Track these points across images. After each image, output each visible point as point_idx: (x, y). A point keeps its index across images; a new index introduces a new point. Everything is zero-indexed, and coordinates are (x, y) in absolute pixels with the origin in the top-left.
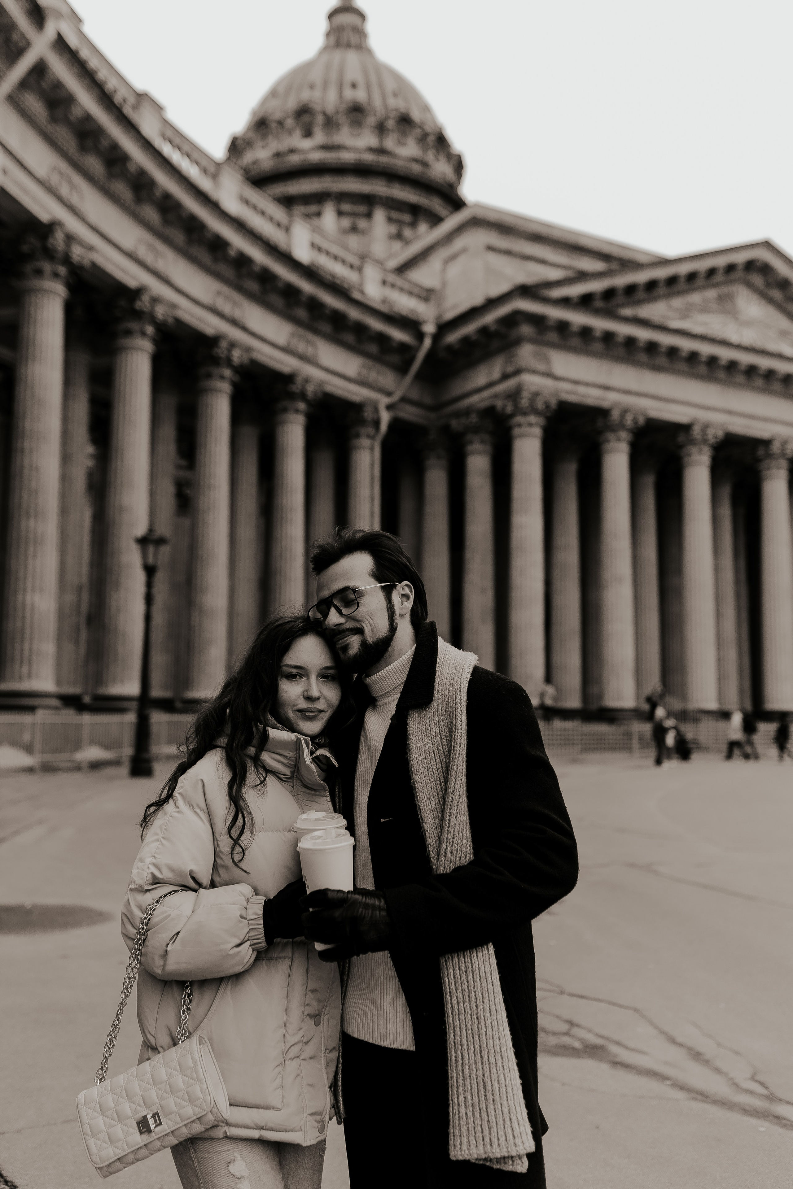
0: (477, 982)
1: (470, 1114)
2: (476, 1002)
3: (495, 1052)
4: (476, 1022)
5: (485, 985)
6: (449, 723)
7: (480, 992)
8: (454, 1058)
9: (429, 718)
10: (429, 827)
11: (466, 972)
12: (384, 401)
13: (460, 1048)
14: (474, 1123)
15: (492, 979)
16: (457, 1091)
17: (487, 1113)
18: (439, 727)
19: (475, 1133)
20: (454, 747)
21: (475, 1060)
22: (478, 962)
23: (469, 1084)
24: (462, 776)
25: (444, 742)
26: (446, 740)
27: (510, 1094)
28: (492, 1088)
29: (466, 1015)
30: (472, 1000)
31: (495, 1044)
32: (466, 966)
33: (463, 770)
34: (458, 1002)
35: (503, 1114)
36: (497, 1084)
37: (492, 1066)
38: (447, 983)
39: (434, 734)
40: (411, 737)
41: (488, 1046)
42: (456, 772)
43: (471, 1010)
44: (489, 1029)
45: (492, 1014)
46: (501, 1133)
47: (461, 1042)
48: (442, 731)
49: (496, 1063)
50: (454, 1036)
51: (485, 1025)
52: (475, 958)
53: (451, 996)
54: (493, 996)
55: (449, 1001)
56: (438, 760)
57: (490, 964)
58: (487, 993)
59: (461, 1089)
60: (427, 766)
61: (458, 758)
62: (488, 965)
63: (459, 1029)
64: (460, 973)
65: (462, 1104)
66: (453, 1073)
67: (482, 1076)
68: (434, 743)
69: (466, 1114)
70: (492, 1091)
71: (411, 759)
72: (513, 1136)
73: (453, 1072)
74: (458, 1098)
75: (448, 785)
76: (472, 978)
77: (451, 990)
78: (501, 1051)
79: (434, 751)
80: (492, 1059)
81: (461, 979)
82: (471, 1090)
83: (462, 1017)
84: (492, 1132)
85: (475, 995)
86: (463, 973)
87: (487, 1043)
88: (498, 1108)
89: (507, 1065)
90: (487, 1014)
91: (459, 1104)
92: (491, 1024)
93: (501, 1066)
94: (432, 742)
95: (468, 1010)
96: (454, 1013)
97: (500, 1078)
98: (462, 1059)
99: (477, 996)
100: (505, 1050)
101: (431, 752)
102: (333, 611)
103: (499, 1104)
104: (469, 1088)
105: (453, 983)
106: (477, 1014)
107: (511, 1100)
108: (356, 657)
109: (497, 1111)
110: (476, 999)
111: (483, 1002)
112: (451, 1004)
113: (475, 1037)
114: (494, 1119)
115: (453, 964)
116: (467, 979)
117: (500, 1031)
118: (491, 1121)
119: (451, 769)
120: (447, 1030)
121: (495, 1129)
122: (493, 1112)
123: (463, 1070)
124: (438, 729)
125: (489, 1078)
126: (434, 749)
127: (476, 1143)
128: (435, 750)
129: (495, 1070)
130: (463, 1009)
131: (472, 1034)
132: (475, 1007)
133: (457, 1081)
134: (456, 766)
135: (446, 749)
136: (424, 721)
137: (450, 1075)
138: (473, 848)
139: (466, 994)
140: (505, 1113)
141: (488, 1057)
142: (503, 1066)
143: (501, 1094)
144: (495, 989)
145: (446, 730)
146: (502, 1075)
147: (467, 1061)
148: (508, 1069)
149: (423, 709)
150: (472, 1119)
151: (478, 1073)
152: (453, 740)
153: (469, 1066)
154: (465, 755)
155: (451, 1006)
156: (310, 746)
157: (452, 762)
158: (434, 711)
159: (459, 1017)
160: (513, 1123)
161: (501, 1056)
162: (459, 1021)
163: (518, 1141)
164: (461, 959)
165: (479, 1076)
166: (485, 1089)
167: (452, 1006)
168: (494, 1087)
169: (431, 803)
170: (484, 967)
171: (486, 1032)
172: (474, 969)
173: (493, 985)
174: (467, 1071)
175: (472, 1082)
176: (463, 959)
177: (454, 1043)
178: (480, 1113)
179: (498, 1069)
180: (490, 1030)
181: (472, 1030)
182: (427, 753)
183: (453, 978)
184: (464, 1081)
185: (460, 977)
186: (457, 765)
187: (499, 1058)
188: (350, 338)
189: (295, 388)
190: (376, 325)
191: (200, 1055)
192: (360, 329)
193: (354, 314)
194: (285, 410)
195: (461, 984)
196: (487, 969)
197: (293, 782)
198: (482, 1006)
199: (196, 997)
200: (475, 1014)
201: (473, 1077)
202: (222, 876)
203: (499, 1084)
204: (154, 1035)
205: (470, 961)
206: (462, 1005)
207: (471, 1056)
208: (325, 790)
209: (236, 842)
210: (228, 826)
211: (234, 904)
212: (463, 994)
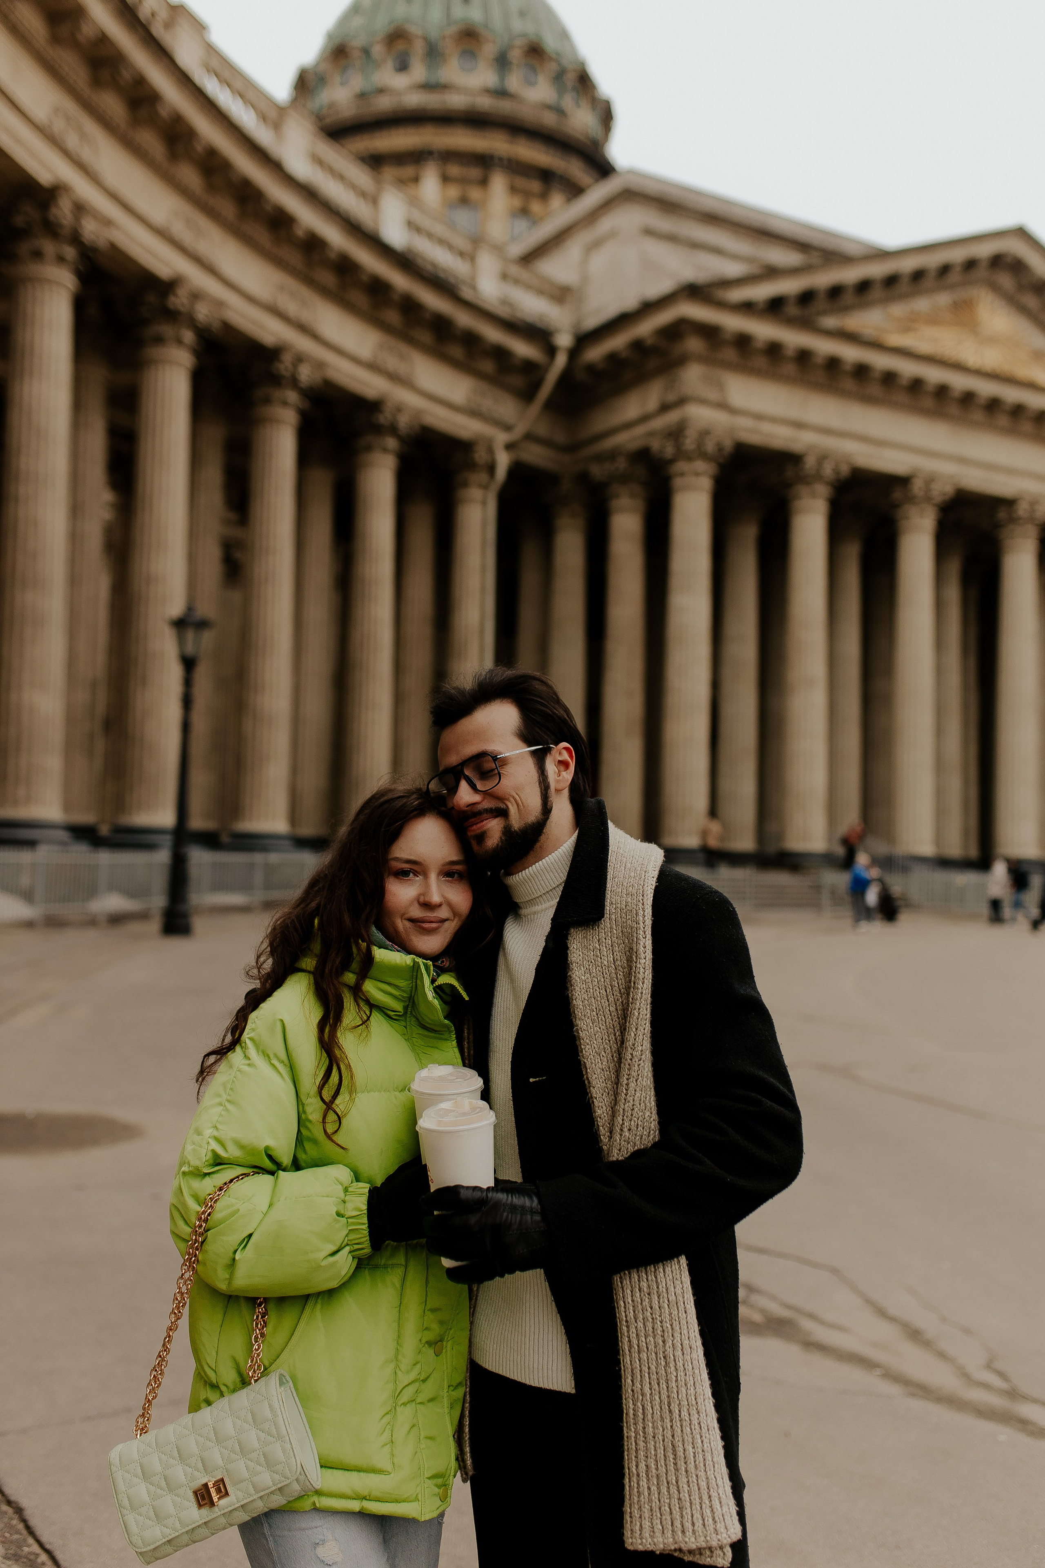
0: (664, 1308)
1: (654, 1488)
2: (663, 1336)
3: (688, 1405)
4: (663, 1363)
5: (675, 1312)
6: (627, 949)
7: (668, 1322)
8: (631, 1412)
9: (599, 941)
10: (598, 1092)
11: (649, 1294)
12: (501, 438)
13: (641, 1398)
14: (659, 1501)
15: (684, 1303)
16: (636, 1457)
17: (678, 1487)
18: (613, 953)
19: (661, 1515)
20: (634, 983)
21: (661, 1415)
22: (666, 1280)
23: (653, 1448)
24: (645, 1024)
25: (620, 974)
26: (623, 972)
27: (709, 1462)
28: (684, 1454)
29: (649, 1354)
30: (657, 1333)
31: (689, 1394)
32: (649, 1286)
33: (646, 1015)
34: (637, 1335)
35: (699, 1489)
36: (691, 1449)
37: (684, 1424)
38: (623, 1310)
39: (606, 963)
40: (574, 966)
41: (680, 1396)
42: (638, 1019)
43: (655, 1347)
44: (681, 1373)
45: (685, 1352)
46: (697, 1515)
47: (641, 1390)
48: (617, 960)
49: (690, 1420)
50: (632, 1381)
51: (675, 1367)
52: (662, 1275)
53: (628, 1327)
54: (686, 1327)
55: (626, 1334)
56: (611, 999)
57: (682, 1283)
58: (678, 1323)
60: (596, 1008)
61: (640, 999)
62: (678, 1284)
63: (639, 1372)
64: (640, 1295)
65: (643, 1474)
66: (629, 1433)
67: (671, 1437)
68: (606, 976)
69: (649, 1488)
70: (685, 1458)
71: (574, 997)
72: (714, 1519)
73: (631, 1430)
74: (637, 1466)
75: (625, 1035)
76: (657, 1302)
77: (628, 1318)
78: (697, 1403)
79: (605, 987)
80: (684, 1413)
81: (641, 1304)
82: (656, 1455)
83: (644, 1356)
84: (684, 1513)
85: (662, 1327)
86: (644, 1295)
87: (677, 1392)
88: (693, 1482)
89: (705, 1422)
90: (679, 1353)
91: (638, 1475)
92: (684, 1366)
93: (696, 1424)
94: (603, 974)
95: (652, 1347)
96: (633, 1350)
97: (695, 1441)
98: (644, 1413)
99: (664, 1328)
100: (702, 1401)
101: (602, 989)
102: (464, 785)
103: (694, 1476)
104: (653, 1453)
105: (631, 1309)
106: (664, 1352)
107: (710, 1470)
108: (497, 850)
109: (691, 1485)
110: (663, 1331)
111: (673, 1335)
112: (627, 1337)
113: (661, 1384)
114: (687, 1495)
115: (630, 1282)
116: (651, 1305)
117: (696, 1375)
118: (683, 1498)
119: (631, 1014)
120: (623, 1372)
121: (689, 1509)
122: (686, 1486)
123: (644, 1428)
124: (612, 956)
125: (681, 1440)
126: (605, 984)
127: (663, 1528)
128: (607, 985)
129: (689, 1429)
130: (644, 1344)
131: (658, 1379)
132: (661, 1343)
133: (636, 1444)
134: (637, 1010)
135: (622, 985)
136: (592, 945)
137: (626, 1434)
138: (659, 1123)
139: (650, 1326)
140: (702, 1488)
141: (680, 1411)
142: (699, 1423)
143: (697, 1463)
144: (688, 1318)
145: (623, 958)
146: (698, 1436)
147: (650, 1416)
148: (706, 1428)
149: (589, 927)
150: (656, 1496)
151: (665, 1432)
152: (633, 973)
153: (653, 1423)
154: (650, 995)
155: (628, 1341)
156: (432, 972)
157: (632, 1004)
158: (606, 930)
159: (639, 1356)
160: (713, 1502)
161: (697, 1409)
162: (640, 1361)
163: (720, 1527)
164: (642, 1275)
165: (667, 1437)
166: (675, 1455)
167: (630, 1341)
168: (687, 1452)
169: (601, 1060)
170: (675, 1288)
171: (676, 1377)
172: (661, 1290)
173: (686, 1312)
174: (650, 1430)
175: (657, 1445)
176: (645, 1276)
177: (633, 1391)
178: (669, 1488)
179: (693, 1427)
180: (682, 1374)
181: (657, 1373)
182: (596, 990)
183: (630, 1302)
184: (646, 1443)
185: (641, 1300)
186: (639, 1009)
187: (694, 1412)
188: (457, 352)
189: (383, 418)
190: (493, 335)
191: (281, 1402)
192: (471, 340)
193: (463, 319)
194: (369, 448)
195: (643, 1311)
196: (679, 1290)
197: (406, 1021)
198: (671, 1341)
199: (272, 1318)
200: (661, 1353)
201: (658, 1438)
202: (309, 1152)
203: (694, 1448)
204: (214, 1369)
205: (654, 1279)
206: (644, 1340)
207: (655, 1408)
208: (450, 1032)
209: (329, 1106)
210: (318, 1084)
211: (327, 1196)
212: (644, 1324)
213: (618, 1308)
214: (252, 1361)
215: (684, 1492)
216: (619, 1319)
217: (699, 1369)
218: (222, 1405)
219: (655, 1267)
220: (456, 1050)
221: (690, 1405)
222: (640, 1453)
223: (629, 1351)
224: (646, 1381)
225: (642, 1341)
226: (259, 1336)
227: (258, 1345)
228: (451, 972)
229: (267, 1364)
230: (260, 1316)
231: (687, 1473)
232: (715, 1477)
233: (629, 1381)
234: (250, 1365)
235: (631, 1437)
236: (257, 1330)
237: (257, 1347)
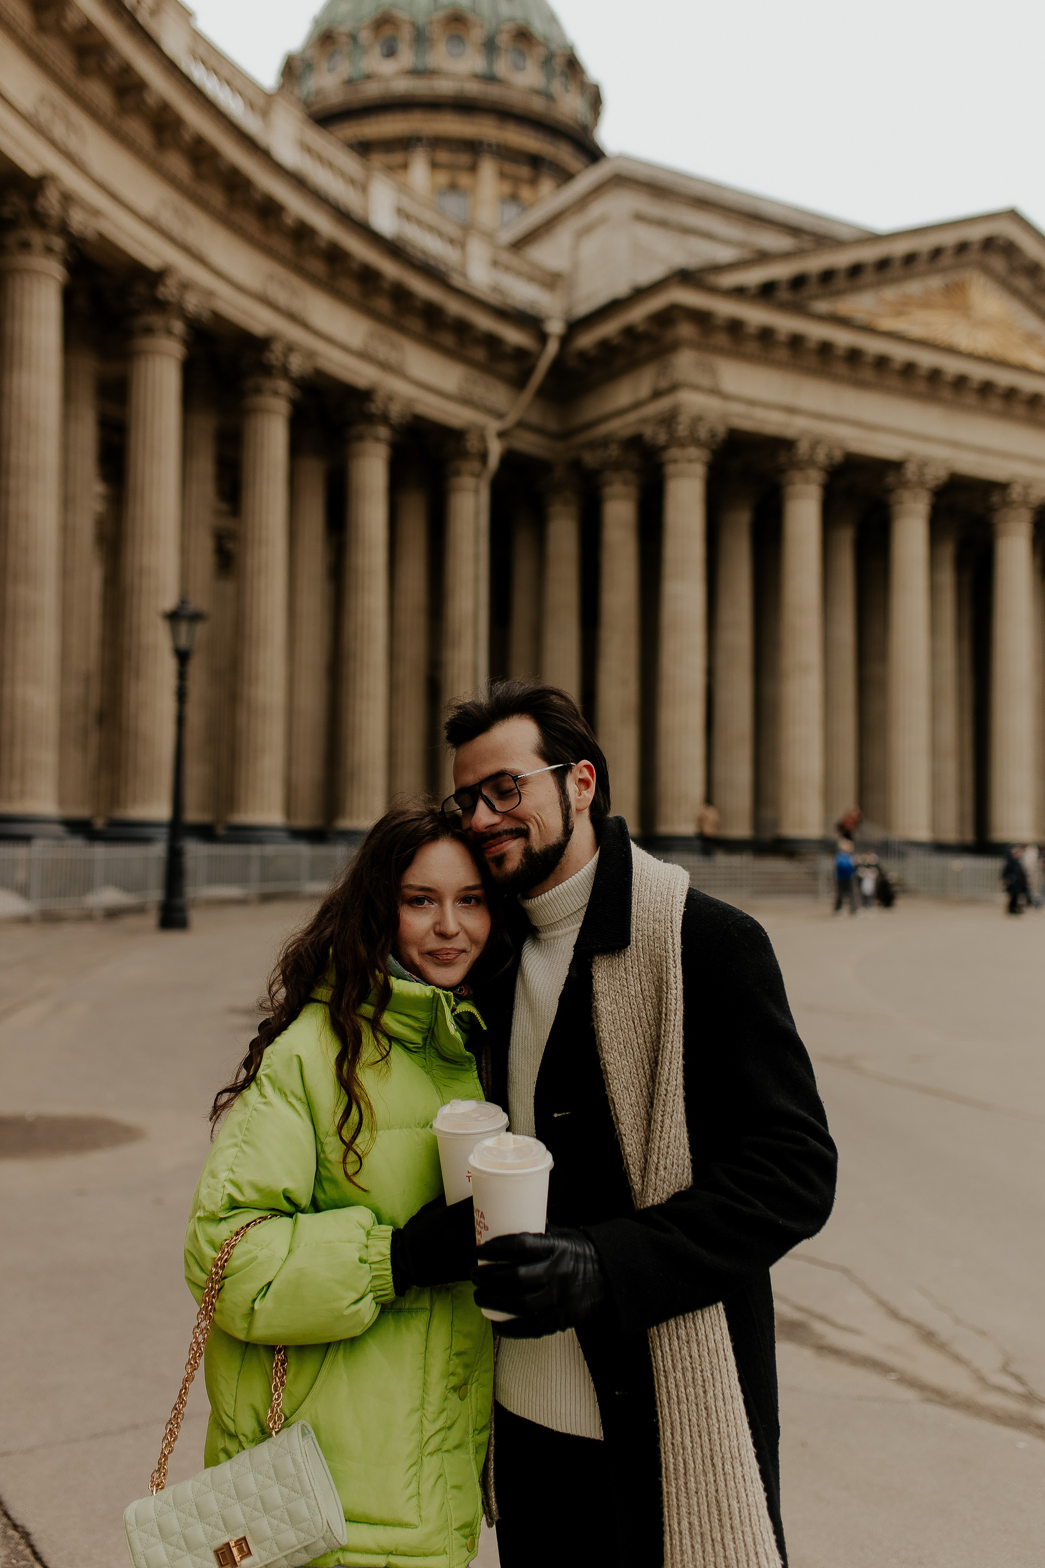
0: (704, 1357)
1: (698, 1546)
2: (704, 1387)
3: (732, 1457)
4: (705, 1415)
5: (715, 1361)
6: (656, 979)
7: (709, 1371)
8: (671, 1466)
9: (625, 969)
10: (627, 1129)
11: (688, 1342)
12: (493, 426)
13: (681, 1451)
14: (704, 1560)
15: (724, 1350)
16: (678, 1514)
17: (723, 1545)
18: (641, 983)
20: (666, 1015)
21: (704, 1469)
22: (705, 1327)
23: (695, 1504)
24: (679, 1058)
25: (648, 1005)
26: (654, 1015)
27: (754, 1517)
28: (729, 1510)
29: (689, 1405)
30: (698, 1384)
31: (732, 1446)
32: (687, 1333)
33: (679, 1048)
34: (676, 1386)
35: (745, 1545)
36: (736, 1503)
37: (728, 1478)
38: (660, 1358)
39: (633, 993)
40: (599, 996)
41: (723, 1449)
43: (696, 1398)
44: (723, 1425)
45: (727, 1403)
47: (682, 1443)
49: (734, 1473)
50: (672, 1434)
51: (717, 1418)
52: (701, 1321)
53: (666, 1377)
54: (726, 1376)
55: (664, 1385)
56: (639, 1031)
57: (721, 1329)
58: (718, 1372)
59: (684, 1510)
60: (624, 1041)
62: (718, 1331)
63: (679, 1424)
64: (679, 1344)
65: (686, 1532)
66: (670, 1488)
67: (714, 1492)
68: (633, 1006)
69: (693, 1547)
70: (730, 1513)
71: (600, 1030)
73: (671, 1485)
74: (679, 1524)
75: (657, 1069)
76: (696, 1351)
77: (666, 1368)
78: (740, 1455)
79: (633, 1018)
80: (728, 1467)
81: (680, 1353)
82: (699, 1511)
83: (684, 1407)
85: (702, 1376)
86: (683, 1343)
87: (720, 1445)
89: (749, 1475)
90: (720, 1403)
91: (681, 1533)
92: (726, 1416)
93: (741, 1477)
94: (630, 1004)
95: (692, 1398)
96: (672, 1401)
97: (740, 1495)
98: (685, 1468)
99: (704, 1377)
100: (746, 1453)
101: (629, 1020)
102: (481, 805)
103: (740, 1532)
104: (696, 1509)
105: (669, 1357)
106: (705, 1403)
107: (756, 1525)
109: (737, 1542)
110: (704, 1381)
111: (714, 1385)
112: (666, 1388)
113: (703, 1437)
114: (733, 1553)
115: (668, 1330)
116: (690, 1353)
117: (738, 1426)
118: (729, 1557)
120: (661, 1424)
122: (731, 1543)
123: (686, 1483)
124: (639, 986)
125: (725, 1495)
128: (634, 1016)
129: (733, 1483)
130: (684, 1395)
131: (699, 1432)
132: (702, 1394)
133: (678, 1499)
135: (653, 1028)
136: (618, 974)
137: (665, 1490)
139: (689, 1375)
141: (723, 1465)
142: (743, 1476)
143: (742, 1518)
144: (729, 1366)
145: (652, 988)
146: (743, 1490)
147: (691, 1471)
148: (750, 1481)
149: (615, 955)
150: (701, 1554)
151: (708, 1487)
152: (664, 1004)
153: (695, 1478)
155: (667, 1392)
157: (662, 1048)
158: (632, 959)
159: (679, 1408)
160: (760, 1559)
161: (740, 1461)
162: (679, 1413)
164: (680, 1323)
165: (710, 1492)
166: (719, 1511)
167: (668, 1392)
168: (732, 1508)
169: (629, 1095)
170: (714, 1335)
171: (719, 1428)
172: (700, 1338)
173: (726, 1360)
174: (692, 1485)
175: (701, 1501)
176: (682, 1323)
177: (673, 1444)
178: (713, 1545)
179: (737, 1481)
180: (725, 1425)
181: (698, 1426)
182: (623, 1021)
183: (668, 1351)
184: (688, 1499)
185: (680, 1349)
187: (737, 1465)
188: (448, 339)
189: (375, 408)
190: (484, 322)
191: (305, 1456)
192: (462, 328)
193: (454, 307)
194: (361, 438)
195: (681, 1360)
196: (718, 1337)
197: (425, 1053)
198: (712, 1391)
199: (292, 1366)
200: (702, 1404)
201: (701, 1493)
202: (328, 1193)
203: (738, 1502)
204: (233, 1417)
205: (693, 1326)
206: (683, 1390)
207: (698, 1463)
208: (471, 1062)
209: (349, 1146)
210: (337, 1124)
211: (350, 1242)
212: (683, 1374)
213: (655, 1357)
214: (272, 1412)
215: (730, 1549)
216: (656, 1369)
217: (741, 1418)
218: (242, 1458)
219: (693, 1314)
220: (477, 1081)
221: (733, 1457)
222: (682, 1511)
223: (668, 1402)
224: (687, 1434)
225: (682, 1392)
226: (279, 1384)
227: (278, 1394)
228: (469, 1000)
229: (288, 1414)
230: (280, 1364)
231: (732, 1529)
232: (761, 1532)
233: (668, 1434)
234: (271, 1416)
235: (671, 1492)
236: (277, 1379)
237: (277, 1397)
